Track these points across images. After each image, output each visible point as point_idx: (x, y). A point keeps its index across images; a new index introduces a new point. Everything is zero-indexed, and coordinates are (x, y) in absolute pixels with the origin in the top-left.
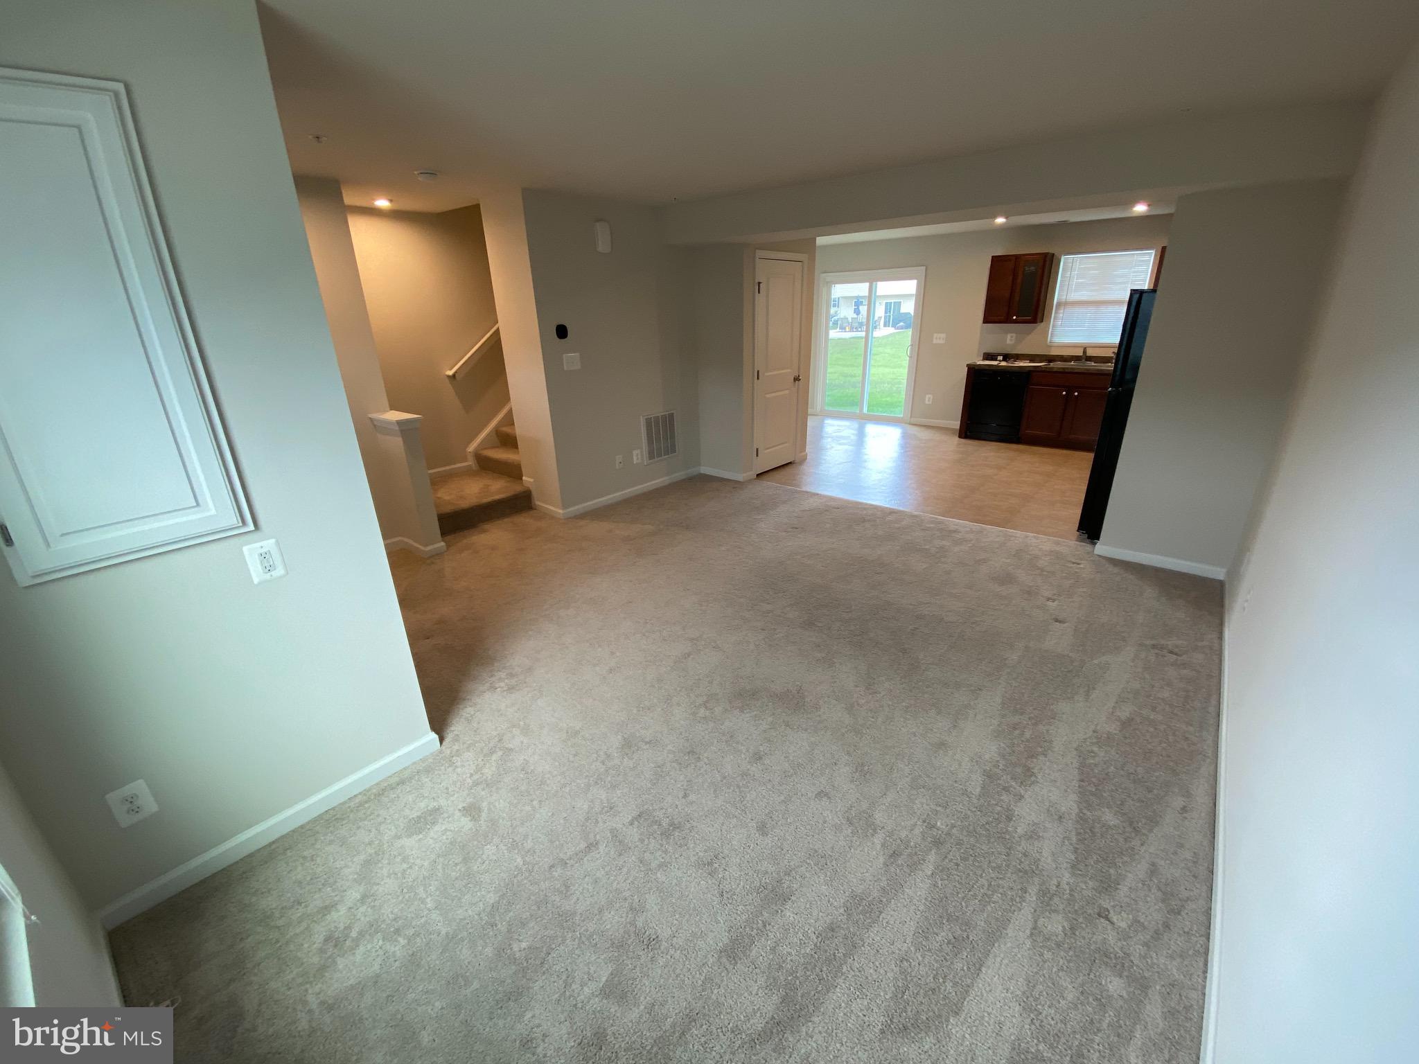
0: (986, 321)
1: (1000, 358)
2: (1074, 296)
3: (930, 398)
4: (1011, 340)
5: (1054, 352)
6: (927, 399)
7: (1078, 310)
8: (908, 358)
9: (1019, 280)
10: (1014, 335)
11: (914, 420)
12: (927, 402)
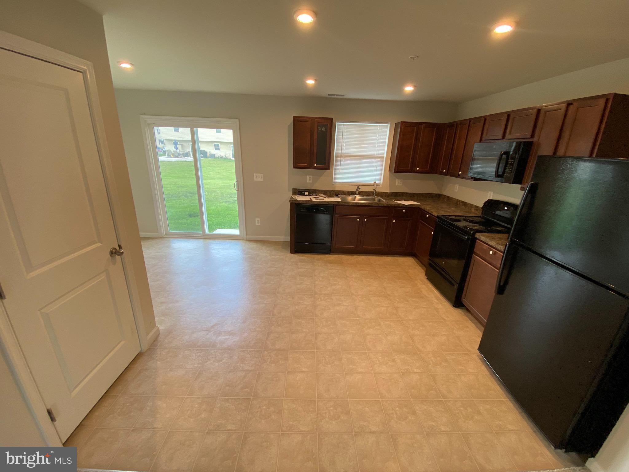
0: (295, 167)
1: (307, 193)
2: (344, 152)
3: (258, 221)
4: (310, 180)
5: (337, 189)
6: (256, 222)
7: (348, 161)
8: (236, 192)
9: (315, 137)
10: (311, 177)
11: (249, 237)
12: (256, 224)
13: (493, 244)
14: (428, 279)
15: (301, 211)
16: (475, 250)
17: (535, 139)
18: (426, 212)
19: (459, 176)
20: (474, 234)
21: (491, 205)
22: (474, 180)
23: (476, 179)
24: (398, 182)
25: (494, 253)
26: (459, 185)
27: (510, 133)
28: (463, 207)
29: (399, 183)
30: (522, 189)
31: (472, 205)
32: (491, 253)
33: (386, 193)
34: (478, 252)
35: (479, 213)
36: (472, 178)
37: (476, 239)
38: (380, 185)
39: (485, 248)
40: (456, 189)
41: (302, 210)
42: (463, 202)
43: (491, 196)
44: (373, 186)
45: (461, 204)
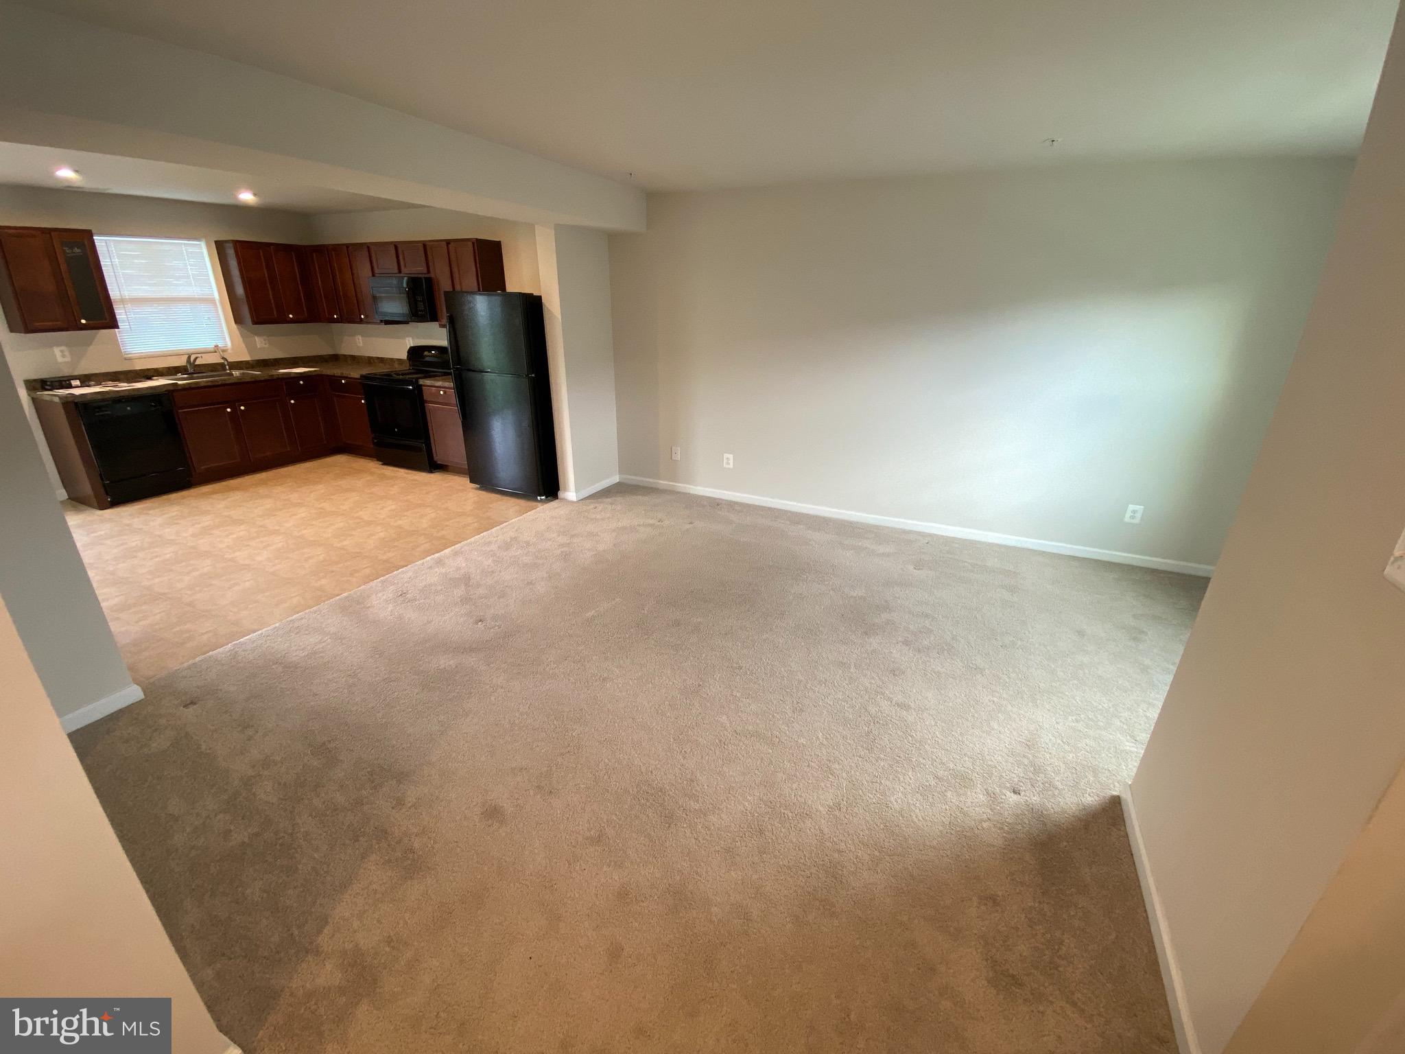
1: (76, 383)
2: (128, 293)
4: (64, 356)
7: (144, 310)
10: (63, 348)
13: (439, 384)
14: (384, 464)
15: (97, 414)
16: (425, 398)
17: (432, 275)
18: (339, 377)
19: (361, 321)
20: (417, 381)
21: (415, 352)
22: (385, 324)
23: (387, 322)
24: (259, 342)
25: (445, 392)
26: (362, 336)
27: (405, 266)
28: (381, 364)
29: (262, 343)
30: (442, 326)
31: (392, 359)
32: (442, 393)
33: (247, 362)
34: (428, 400)
35: (406, 367)
36: (381, 321)
37: (421, 385)
38: (227, 350)
39: (433, 391)
40: (359, 343)
41: (98, 412)
42: (378, 358)
43: (411, 342)
44: (215, 352)
45: (376, 361)
